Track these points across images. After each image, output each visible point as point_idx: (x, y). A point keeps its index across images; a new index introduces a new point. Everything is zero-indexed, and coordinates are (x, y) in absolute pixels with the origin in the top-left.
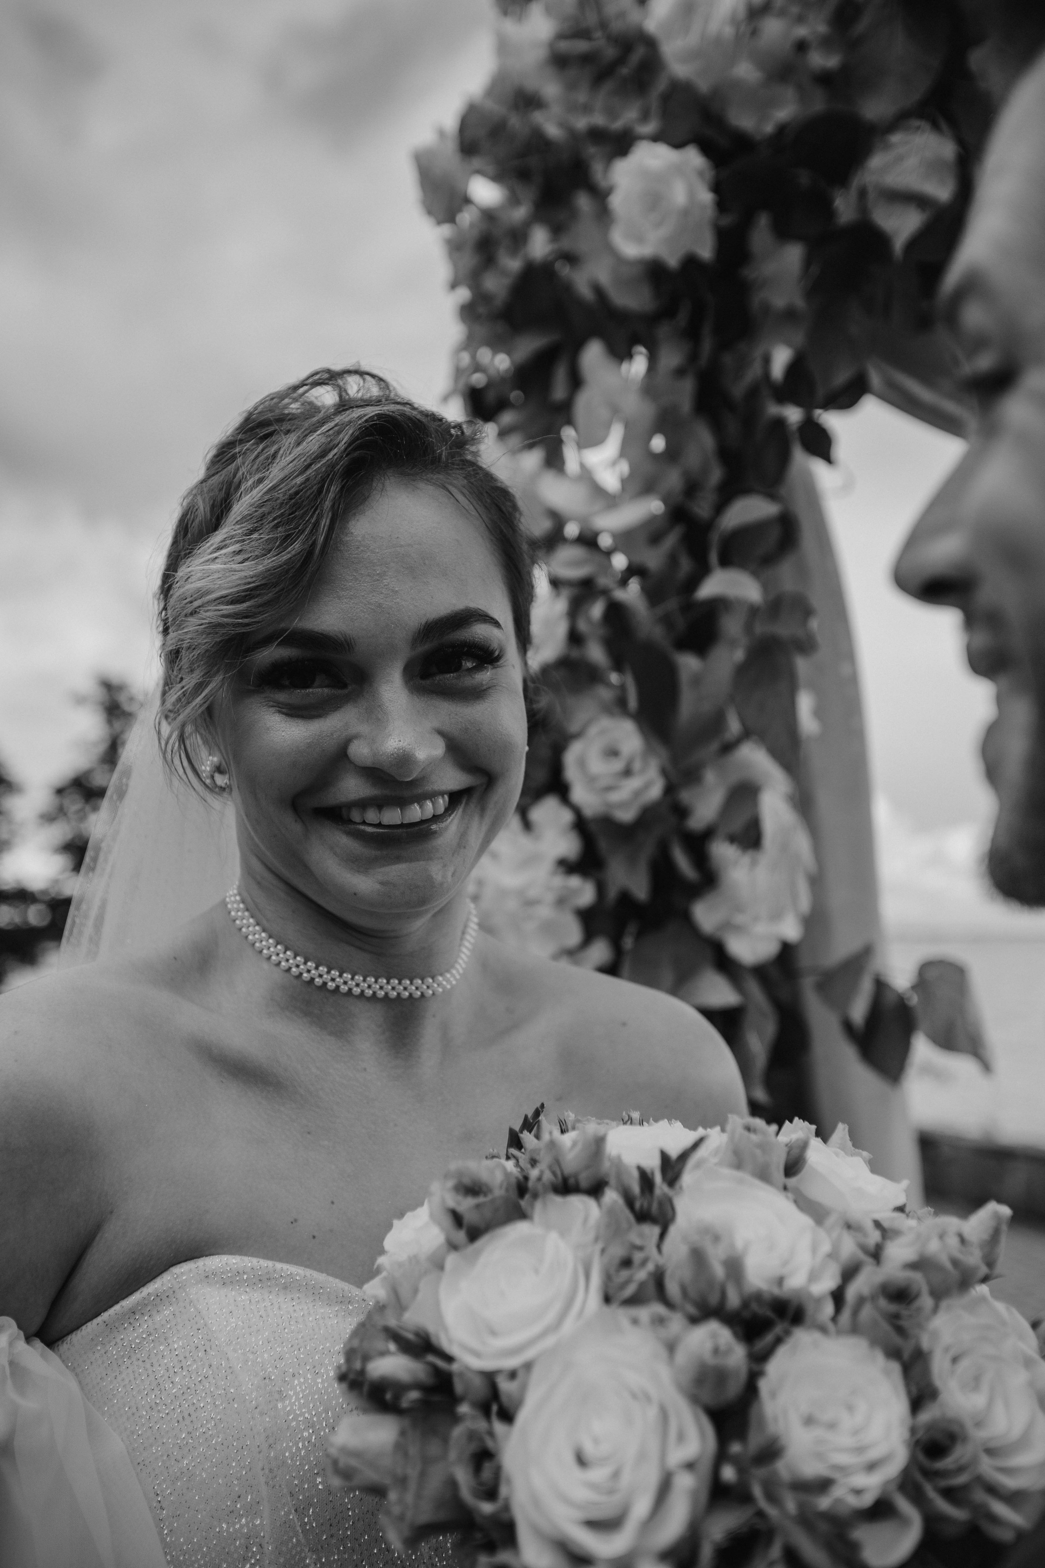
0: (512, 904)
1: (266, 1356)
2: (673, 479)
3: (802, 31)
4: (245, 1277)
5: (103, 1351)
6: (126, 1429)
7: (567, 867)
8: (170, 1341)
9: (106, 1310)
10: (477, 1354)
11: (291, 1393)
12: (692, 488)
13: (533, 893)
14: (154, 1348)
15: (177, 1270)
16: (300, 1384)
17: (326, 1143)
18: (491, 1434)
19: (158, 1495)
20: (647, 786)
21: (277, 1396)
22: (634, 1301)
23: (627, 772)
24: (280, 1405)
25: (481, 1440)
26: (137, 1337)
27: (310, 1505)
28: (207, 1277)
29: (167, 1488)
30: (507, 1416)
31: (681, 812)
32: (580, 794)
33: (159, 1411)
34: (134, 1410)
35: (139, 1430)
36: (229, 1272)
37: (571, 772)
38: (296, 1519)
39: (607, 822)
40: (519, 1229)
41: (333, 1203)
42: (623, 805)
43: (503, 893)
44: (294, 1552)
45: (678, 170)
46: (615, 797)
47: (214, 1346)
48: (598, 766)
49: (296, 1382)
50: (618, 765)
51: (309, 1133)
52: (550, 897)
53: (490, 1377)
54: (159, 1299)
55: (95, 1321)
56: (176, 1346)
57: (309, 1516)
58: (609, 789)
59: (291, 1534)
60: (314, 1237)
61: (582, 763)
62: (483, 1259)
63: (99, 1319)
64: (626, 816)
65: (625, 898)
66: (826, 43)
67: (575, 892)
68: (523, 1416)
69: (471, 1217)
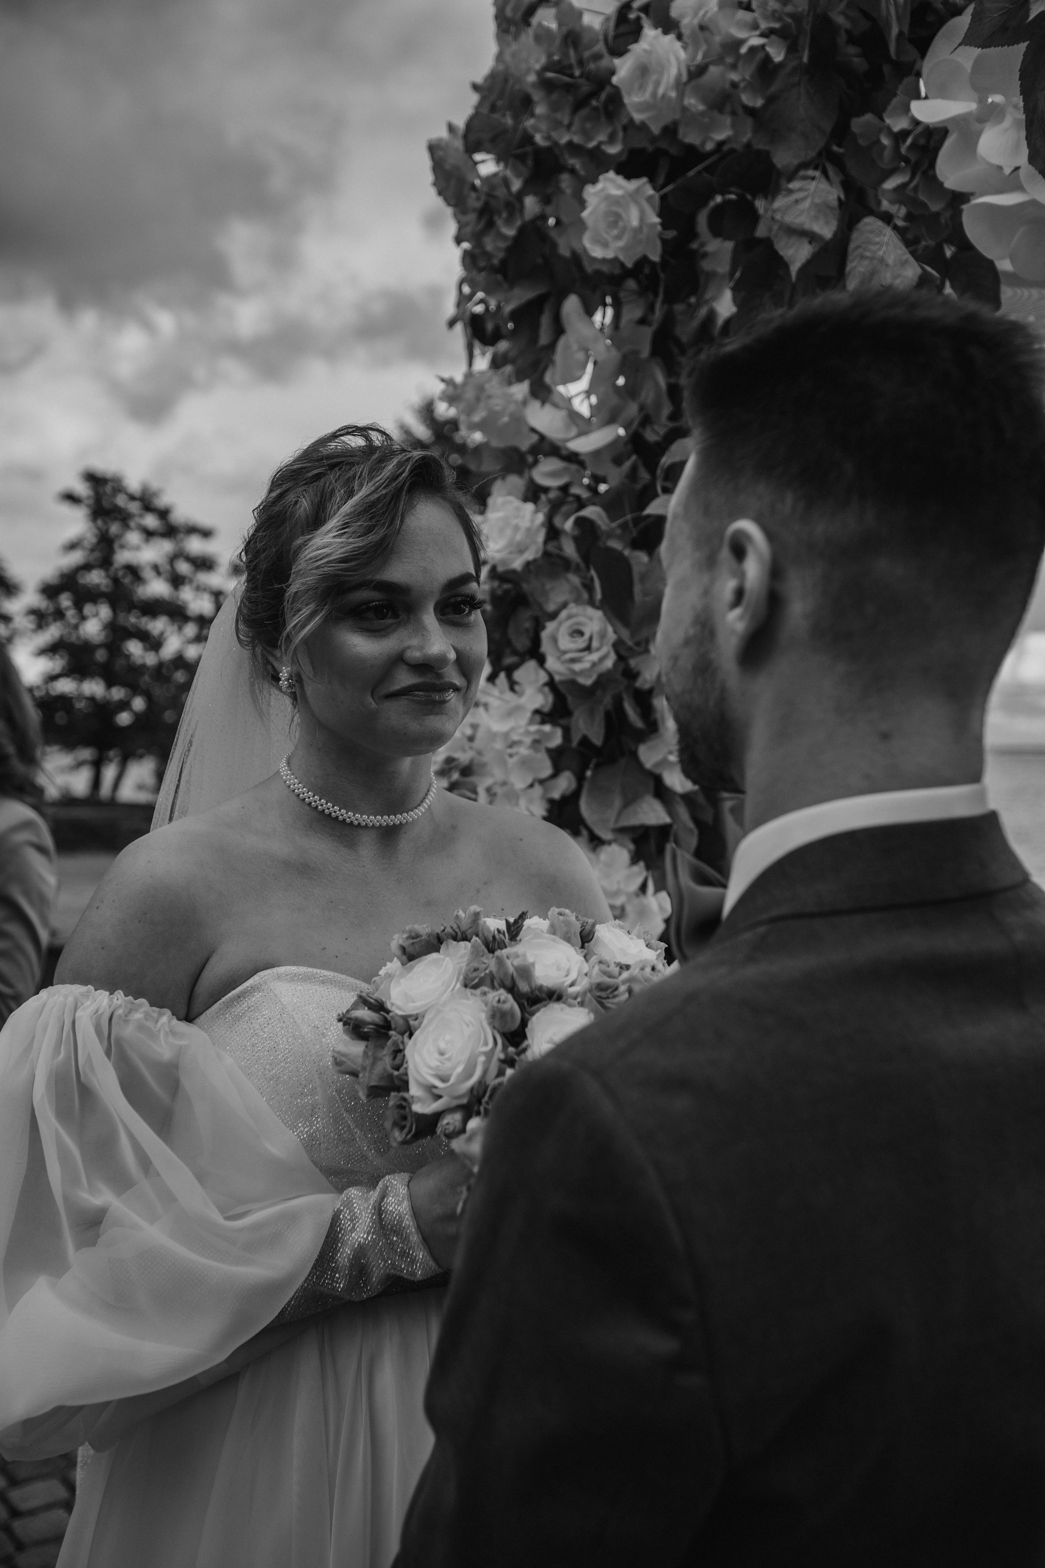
0: (499, 745)
1: (314, 1016)
2: (632, 410)
3: (734, 76)
4: (300, 977)
5: (224, 1018)
6: (240, 1058)
7: (542, 716)
8: (261, 1011)
9: (223, 996)
10: (400, 1009)
11: (330, 1033)
12: (646, 420)
13: (515, 737)
14: (252, 1015)
15: (262, 974)
16: (334, 1029)
17: (342, 907)
18: (403, 1042)
19: (260, 1089)
20: (602, 659)
21: (321, 1036)
22: (475, 987)
23: (588, 649)
24: (324, 1040)
25: (398, 1045)
26: (242, 1010)
27: (344, 1088)
28: (279, 977)
29: (265, 1085)
30: (411, 1035)
31: (631, 675)
32: (551, 663)
33: (258, 1047)
34: (244, 1047)
35: (247, 1057)
36: (291, 974)
37: (546, 647)
38: (336, 1095)
39: (572, 684)
40: (434, 956)
41: (347, 939)
42: (582, 673)
43: (493, 736)
44: (337, 1111)
45: (634, 196)
46: (577, 667)
47: (285, 1012)
48: (565, 642)
49: (332, 1028)
50: (581, 643)
51: (332, 902)
52: (528, 740)
53: (405, 1018)
54: (253, 989)
55: (218, 1003)
56: (264, 1013)
57: (343, 1094)
58: (573, 661)
59: (335, 1102)
60: (337, 957)
61: (554, 640)
62: (415, 970)
63: (220, 1001)
64: (588, 682)
65: (585, 741)
66: (751, 87)
67: (548, 736)
68: (417, 1034)
69: (410, 950)
